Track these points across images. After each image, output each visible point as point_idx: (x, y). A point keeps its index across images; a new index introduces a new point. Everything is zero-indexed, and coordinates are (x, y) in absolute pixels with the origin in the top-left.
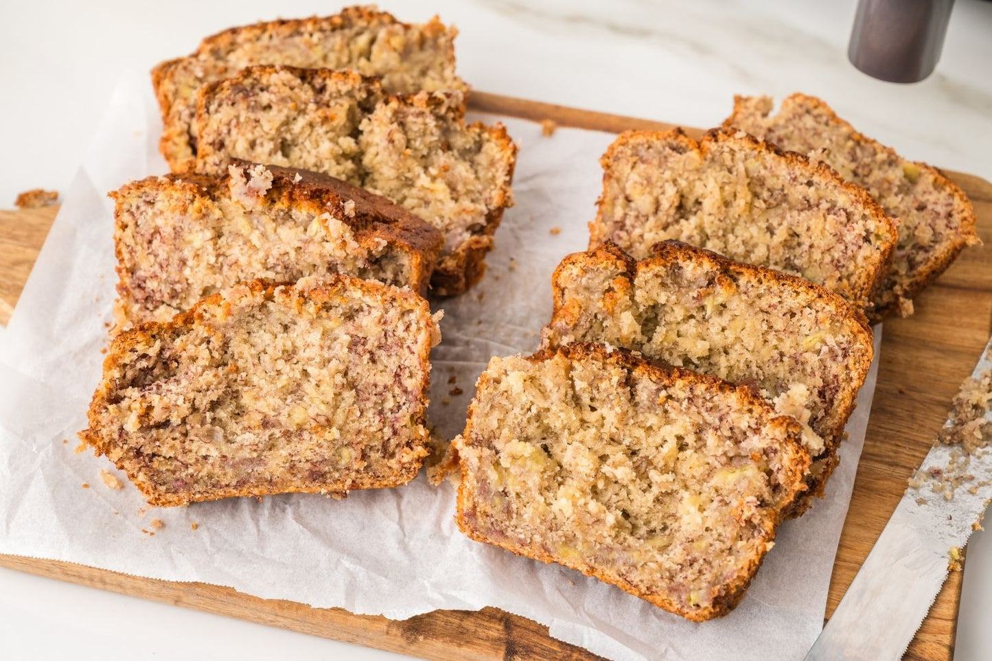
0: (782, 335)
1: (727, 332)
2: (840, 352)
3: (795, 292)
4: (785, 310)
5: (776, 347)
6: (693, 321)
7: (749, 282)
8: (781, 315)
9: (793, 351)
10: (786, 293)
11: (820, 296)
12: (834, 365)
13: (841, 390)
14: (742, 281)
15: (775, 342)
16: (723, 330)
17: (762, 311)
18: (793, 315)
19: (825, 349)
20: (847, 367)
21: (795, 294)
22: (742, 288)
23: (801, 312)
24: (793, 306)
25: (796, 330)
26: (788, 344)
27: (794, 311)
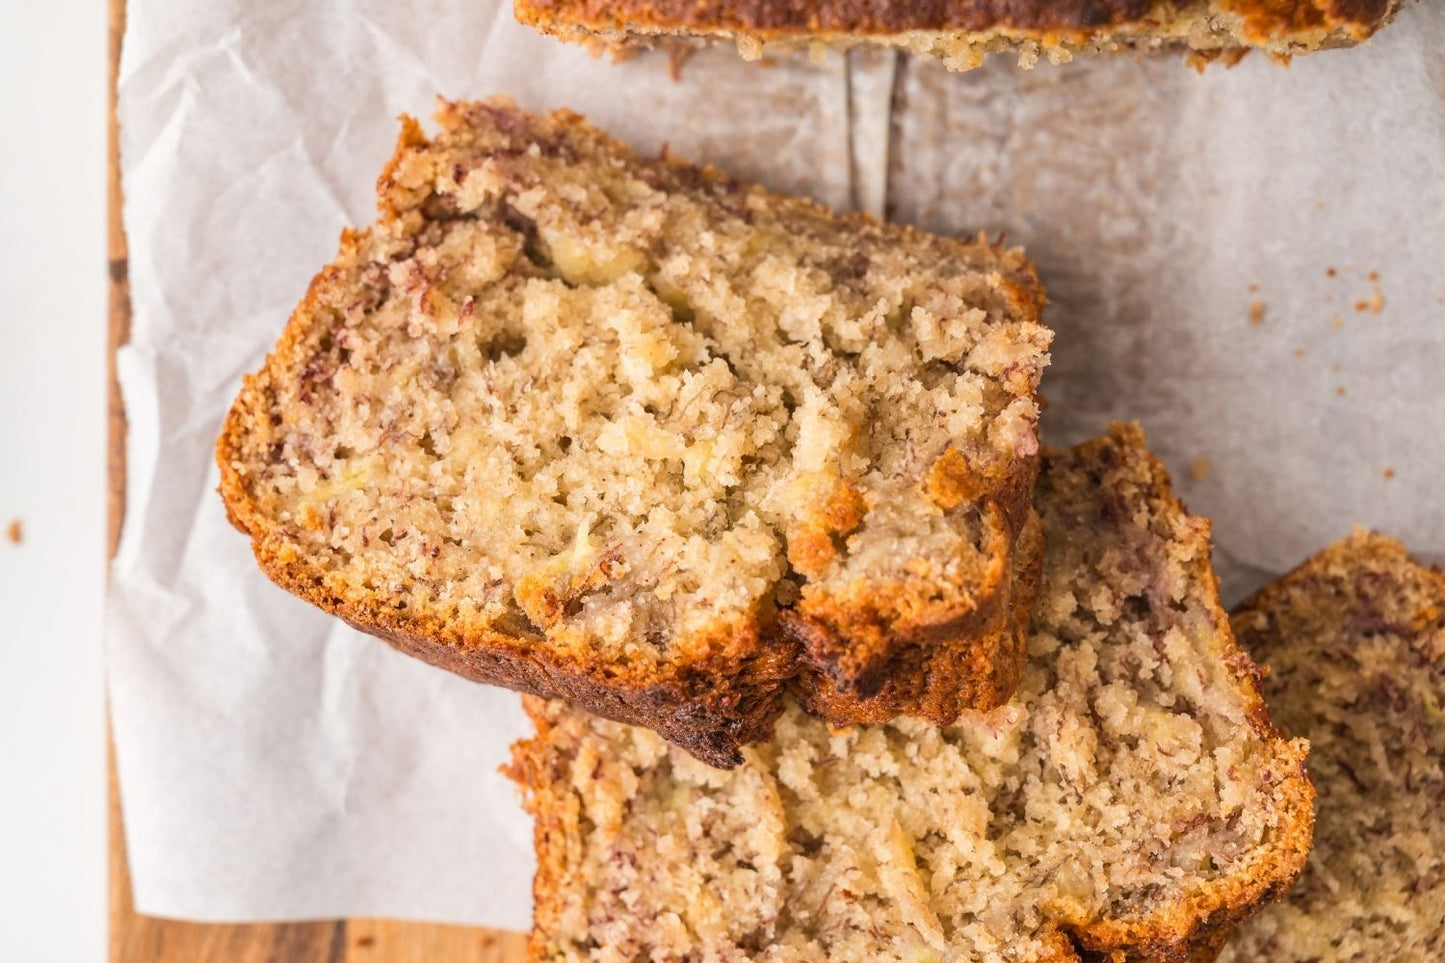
0: (419, 484)
1: (552, 489)
2: (287, 451)
3: (373, 589)
4: (402, 542)
5: (439, 457)
6: (635, 507)
7: (480, 608)
8: (412, 531)
9: (398, 449)
10: (394, 585)
11: (318, 581)
12: (305, 424)
13: (298, 368)
14: (497, 608)
15: (436, 468)
16: (561, 500)
17: (459, 543)
18: (386, 537)
19: (321, 460)
20: (276, 420)
21: (376, 582)
22: (499, 591)
23: (366, 542)
24: (383, 554)
25: (382, 500)
26: (408, 466)
27: (381, 543)
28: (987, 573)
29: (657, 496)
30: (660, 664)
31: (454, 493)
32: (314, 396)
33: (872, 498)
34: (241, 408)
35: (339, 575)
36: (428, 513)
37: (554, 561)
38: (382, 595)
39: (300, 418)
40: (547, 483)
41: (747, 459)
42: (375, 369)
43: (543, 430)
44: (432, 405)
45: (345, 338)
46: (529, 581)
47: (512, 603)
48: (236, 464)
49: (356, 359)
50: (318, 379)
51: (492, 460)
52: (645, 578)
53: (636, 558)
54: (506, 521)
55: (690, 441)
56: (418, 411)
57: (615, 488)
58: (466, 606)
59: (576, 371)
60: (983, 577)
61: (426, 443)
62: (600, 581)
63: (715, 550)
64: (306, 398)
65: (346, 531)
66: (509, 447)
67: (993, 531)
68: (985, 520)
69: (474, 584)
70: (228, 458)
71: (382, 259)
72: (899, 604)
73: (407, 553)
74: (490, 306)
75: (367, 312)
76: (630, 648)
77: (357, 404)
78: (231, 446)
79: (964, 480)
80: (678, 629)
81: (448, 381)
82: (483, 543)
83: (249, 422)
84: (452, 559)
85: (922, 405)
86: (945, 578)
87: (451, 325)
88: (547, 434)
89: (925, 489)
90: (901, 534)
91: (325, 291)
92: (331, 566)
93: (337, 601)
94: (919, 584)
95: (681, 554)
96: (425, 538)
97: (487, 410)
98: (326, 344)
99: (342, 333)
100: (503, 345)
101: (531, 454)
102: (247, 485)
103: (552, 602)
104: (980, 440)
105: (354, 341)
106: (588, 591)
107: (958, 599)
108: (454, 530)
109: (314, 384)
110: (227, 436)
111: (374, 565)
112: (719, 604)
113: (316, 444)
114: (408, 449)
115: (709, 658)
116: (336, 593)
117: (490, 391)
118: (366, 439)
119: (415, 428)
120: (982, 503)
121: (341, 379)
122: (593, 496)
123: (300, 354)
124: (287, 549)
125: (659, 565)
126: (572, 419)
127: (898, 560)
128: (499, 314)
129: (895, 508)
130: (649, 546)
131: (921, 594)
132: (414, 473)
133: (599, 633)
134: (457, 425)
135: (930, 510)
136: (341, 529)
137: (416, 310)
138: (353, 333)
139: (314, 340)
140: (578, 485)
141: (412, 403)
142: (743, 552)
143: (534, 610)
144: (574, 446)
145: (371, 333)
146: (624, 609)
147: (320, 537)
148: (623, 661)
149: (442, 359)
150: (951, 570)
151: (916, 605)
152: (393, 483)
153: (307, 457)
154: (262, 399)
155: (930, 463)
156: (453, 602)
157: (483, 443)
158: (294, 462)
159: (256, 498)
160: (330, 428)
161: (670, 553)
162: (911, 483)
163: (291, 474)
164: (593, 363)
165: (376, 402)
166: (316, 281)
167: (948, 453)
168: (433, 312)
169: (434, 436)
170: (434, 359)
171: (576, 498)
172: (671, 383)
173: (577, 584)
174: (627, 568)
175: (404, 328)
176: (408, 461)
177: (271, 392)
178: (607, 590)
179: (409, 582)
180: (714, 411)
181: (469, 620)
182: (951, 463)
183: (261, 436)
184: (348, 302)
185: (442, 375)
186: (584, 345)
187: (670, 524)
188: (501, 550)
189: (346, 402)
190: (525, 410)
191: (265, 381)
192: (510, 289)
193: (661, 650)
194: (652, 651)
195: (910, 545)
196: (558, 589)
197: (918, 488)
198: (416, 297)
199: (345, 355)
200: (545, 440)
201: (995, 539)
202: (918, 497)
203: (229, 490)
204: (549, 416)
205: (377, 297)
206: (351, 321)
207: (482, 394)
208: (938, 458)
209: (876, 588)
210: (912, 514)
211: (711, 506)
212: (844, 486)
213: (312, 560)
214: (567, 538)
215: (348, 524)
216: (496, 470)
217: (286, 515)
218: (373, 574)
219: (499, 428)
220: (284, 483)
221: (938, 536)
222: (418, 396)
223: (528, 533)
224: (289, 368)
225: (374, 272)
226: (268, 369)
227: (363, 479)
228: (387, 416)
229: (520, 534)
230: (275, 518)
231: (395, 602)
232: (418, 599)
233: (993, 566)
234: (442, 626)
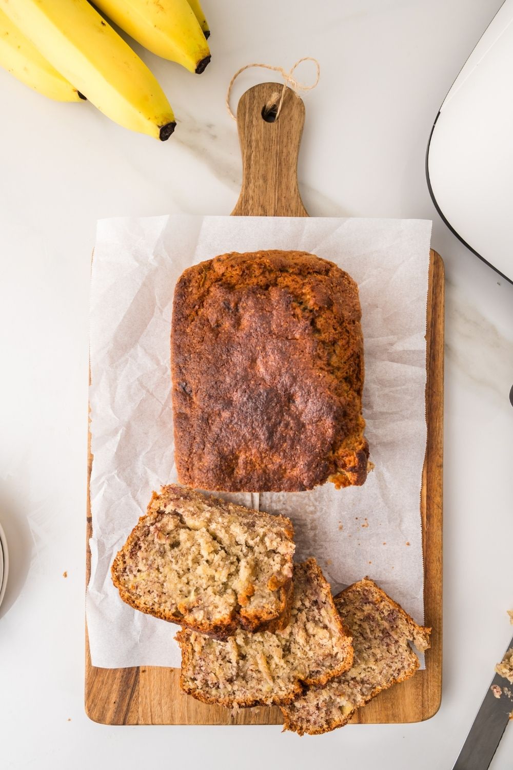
0: (156, 579)
1: (186, 581)
2: (127, 570)
3: (146, 604)
4: (153, 593)
5: (161, 573)
6: (204, 586)
7: (170, 610)
8: (155, 591)
9: (152, 571)
10: (151, 604)
11: (134, 602)
12: (131, 564)
13: (130, 550)
14: (174, 610)
15: (160, 576)
16: (188, 583)
17: (165, 594)
18: (149, 591)
19: (135, 573)
20: (125, 562)
21: (146, 603)
22: (174, 606)
23: (144, 593)
24: (148, 596)
25: (148, 583)
26: (154, 575)
27: (148, 593)
28: (281, 607)
29: (209, 584)
30: (210, 625)
31: (164, 581)
32: (133, 557)
33: (256, 588)
34: (117, 560)
35: (138, 601)
36: (158, 586)
37: (186, 599)
38: (148, 606)
39: (130, 562)
40: (184, 579)
41: (229, 575)
42: (147, 551)
43: (184, 567)
44: (159, 561)
45: (140, 544)
46: (181, 604)
47: (177, 608)
48: (116, 573)
49: (142, 549)
50: (134, 553)
51: (173, 574)
52: (206, 604)
53: (205, 599)
54: (176, 589)
55: (216, 571)
56: (156, 562)
57: (200, 581)
58: (167, 609)
59: (191, 552)
60: (280, 607)
61: (158, 569)
62: (196, 605)
63: (222, 599)
64: (131, 558)
65: (140, 590)
66: (176, 571)
67: (283, 595)
68: (281, 592)
69: (168, 604)
70: (114, 571)
71: (148, 525)
72: (262, 615)
73: (154, 596)
74: (172, 536)
75: (145, 537)
76: (203, 622)
77: (143, 559)
78: (114, 569)
79: (276, 583)
80: (213, 616)
81: (163, 554)
82: (171, 594)
83: (119, 563)
84: (164, 598)
85: (267, 562)
86: (272, 609)
87: (163, 541)
88: (185, 568)
89: (268, 586)
90: (263, 597)
91: (135, 532)
92: (137, 598)
93: (138, 607)
94: (266, 611)
95: (214, 600)
96: (157, 593)
97: (171, 562)
98: (136, 544)
99: (139, 542)
100: (175, 544)
101: (181, 572)
102: (118, 578)
103: (186, 610)
104: (280, 573)
105: (142, 545)
106: (194, 607)
107: (275, 614)
108: (164, 591)
109: (133, 554)
110: (113, 566)
111: (146, 599)
112: (223, 613)
113: (134, 568)
114: (154, 571)
115: (220, 624)
116: (138, 605)
117: (172, 558)
118: (144, 568)
119: (155, 566)
120: (280, 588)
121: (139, 554)
122: (195, 583)
123: (130, 547)
124: (127, 594)
125: (209, 602)
126: (190, 564)
127: (262, 604)
128: (174, 537)
129: (261, 590)
130: (207, 597)
131: (267, 613)
132: (155, 576)
133: (196, 618)
134: (165, 565)
135: (269, 591)
136: (139, 590)
137: (156, 538)
138: (142, 542)
139: (133, 544)
140: (192, 580)
141: (155, 560)
142: (228, 600)
143: (182, 611)
144: (191, 570)
145: (146, 542)
146: (202, 612)
147: (134, 591)
148: (202, 624)
149: (161, 549)
150: (273, 607)
151: (266, 615)
152: (150, 579)
153: (131, 571)
154: (121, 558)
155: (269, 579)
156: (164, 608)
157: (171, 570)
158: (128, 573)
159: (120, 581)
160: (136, 566)
161: (212, 599)
162: (265, 584)
163: (128, 575)
164: (195, 550)
165: (147, 559)
166: (134, 530)
167: (273, 576)
168: (160, 538)
169: (160, 568)
170: (160, 549)
171: (191, 583)
172: (212, 556)
173: (192, 605)
174: (202, 602)
175: (153, 541)
176: (154, 574)
177: (124, 556)
178: (198, 607)
179: (154, 603)
180: (222, 563)
181: (167, 613)
182: (273, 579)
183: (121, 567)
184: (141, 535)
185: (161, 553)
186: (193, 545)
187: (212, 591)
188: (174, 596)
189: (140, 559)
190: (180, 562)
191: (122, 553)
192: (176, 531)
193: (210, 621)
194: (208, 622)
195: (264, 601)
196: (187, 606)
197: (266, 585)
198: (156, 534)
199: (140, 547)
200: (184, 569)
201: (283, 597)
202: (266, 588)
203: (114, 579)
204: (185, 564)
205: (147, 534)
206: (141, 540)
207: (170, 558)
208: (270, 578)
209: (257, 611)
210: (265, 592)
211: (221, 586)
212: (250, 584)
213: (132, 597)
214: (189, 592)
215: (140, 589)
216: (173, 576)
217: (126, 586)
218: (146, 601)
219: (174, 566)
220: (126, 578)
221: (270, 598)
222: (156, 558)
223: (181, 591)
224: (128, 550)
225: (147, 528)
226: (123, 550)
227: (144, 577)
228: (149, 562)
229: (179, 592)
230: (124, 586)
231: (151, 608)
232: (156, 607)
233: (283, 605)
234: (161, 614)
